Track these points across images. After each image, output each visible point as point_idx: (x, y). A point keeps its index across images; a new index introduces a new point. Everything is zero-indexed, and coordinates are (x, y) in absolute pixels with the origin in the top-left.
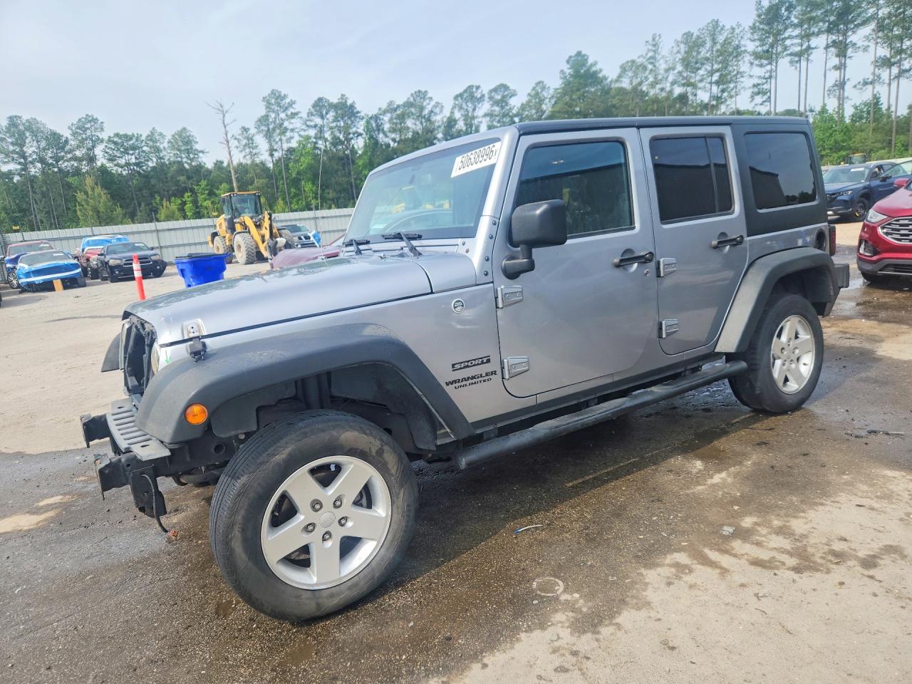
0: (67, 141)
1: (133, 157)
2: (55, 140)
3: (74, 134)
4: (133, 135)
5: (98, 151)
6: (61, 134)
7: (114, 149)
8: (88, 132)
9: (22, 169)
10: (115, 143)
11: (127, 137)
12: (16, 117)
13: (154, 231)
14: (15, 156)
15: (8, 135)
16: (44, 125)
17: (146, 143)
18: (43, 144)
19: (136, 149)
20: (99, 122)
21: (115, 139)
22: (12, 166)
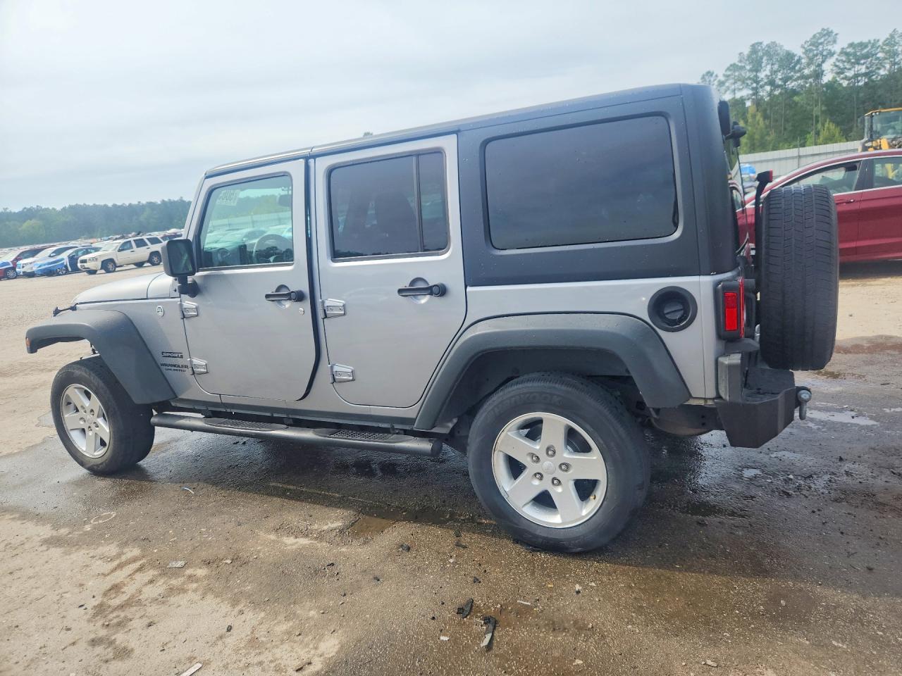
0: (799, 61)
1: (864, 66)
2: (788, 60)
3: (807, 52)
4: (870, 42)
5: (827, 66)
6: (795, 53)
7: (844, 62)
8: (820, 48)
9: (754, 94)
10: (847, 54)
11: (862, 45)
12: (757, 43)
13: (796, 157)
14: (749, 82)
15: (748, 62)
16: (781, 47)
17: (882, 48)
18: (776, 67)
19: (868, 58)
20: (833, 34)
21: (848, 50)
22: (746, 92)
